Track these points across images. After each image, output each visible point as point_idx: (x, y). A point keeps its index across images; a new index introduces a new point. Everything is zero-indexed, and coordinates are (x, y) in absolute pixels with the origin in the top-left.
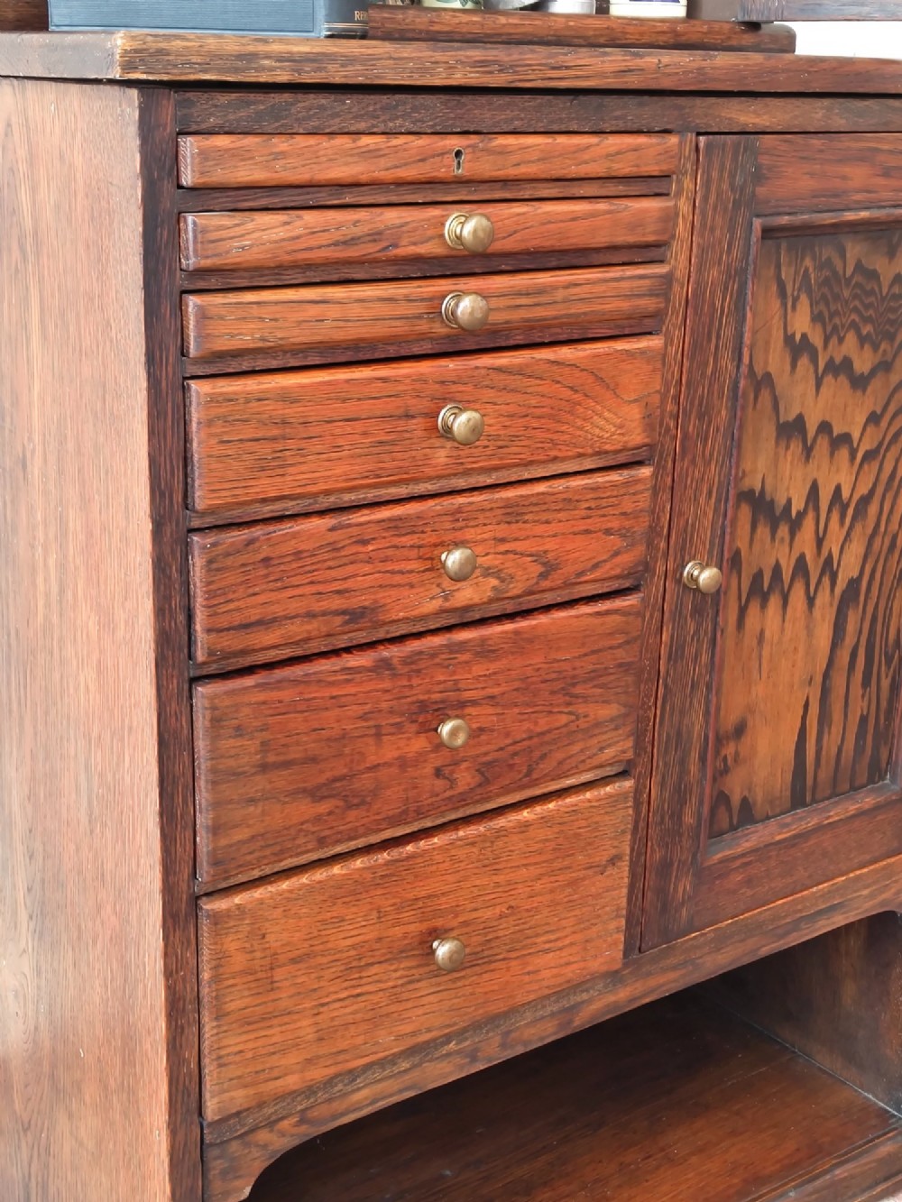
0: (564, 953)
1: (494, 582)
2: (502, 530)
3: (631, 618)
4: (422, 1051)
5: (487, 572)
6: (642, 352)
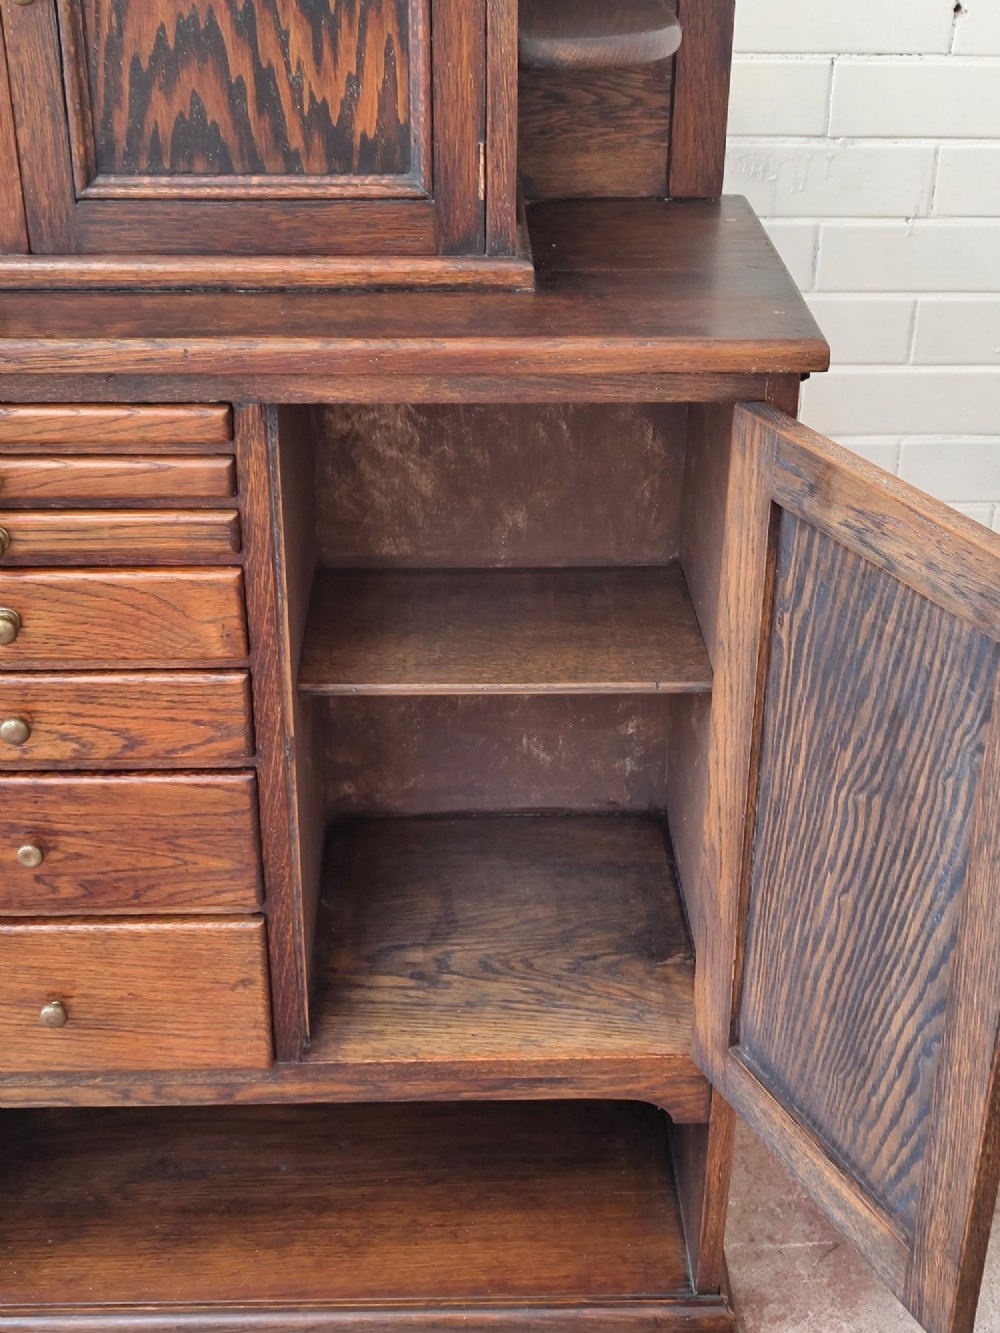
0: (199, 1042)
1: (76, 746)
2: (75, 708)
3: (236, 794)
4: (69, 1077)
5: (64, 737)
6: (211, 583)
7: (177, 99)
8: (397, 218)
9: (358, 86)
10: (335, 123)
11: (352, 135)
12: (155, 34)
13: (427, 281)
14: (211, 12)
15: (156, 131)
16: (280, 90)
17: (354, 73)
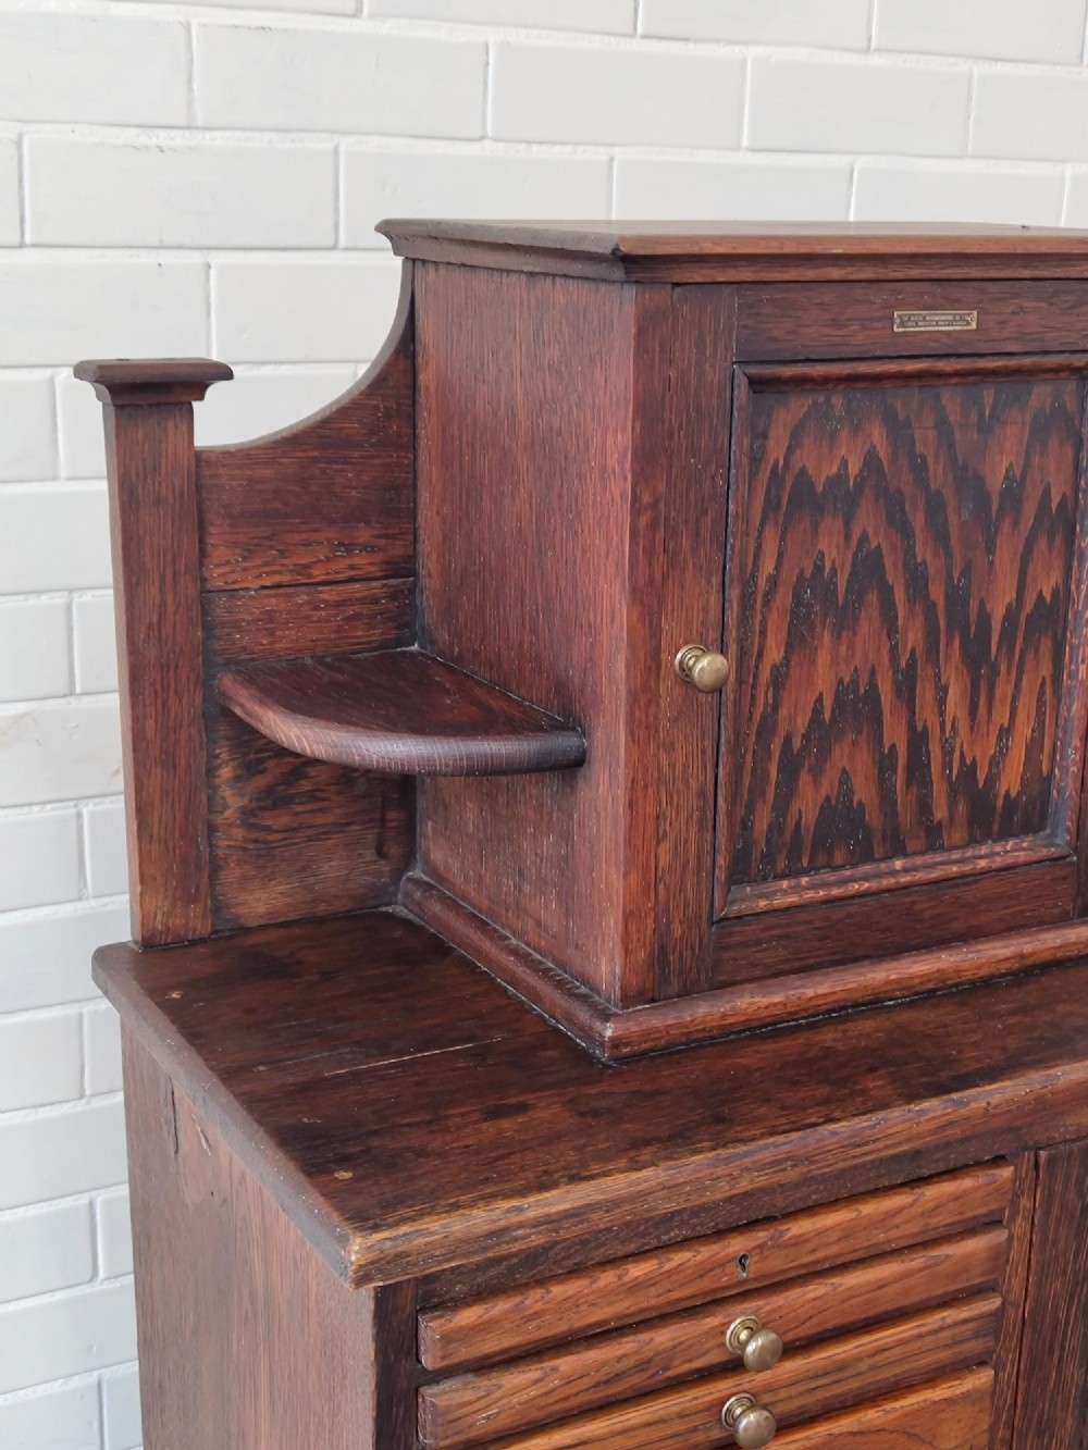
6: (965, 1396)
7: (825, 781)
8: (1039, 884)
9: (1008, 740)
10: (981, 785)
11: (996, 796)
12: (812, 705)
13: (1076, 952)
14: (873, 672)
15: (798, 824)
16: (932, 755)
17: (1006, 725)
